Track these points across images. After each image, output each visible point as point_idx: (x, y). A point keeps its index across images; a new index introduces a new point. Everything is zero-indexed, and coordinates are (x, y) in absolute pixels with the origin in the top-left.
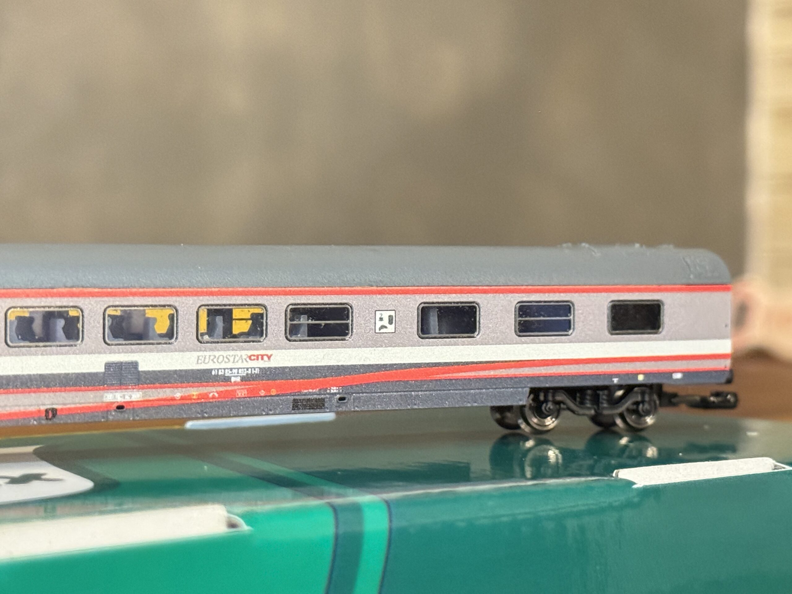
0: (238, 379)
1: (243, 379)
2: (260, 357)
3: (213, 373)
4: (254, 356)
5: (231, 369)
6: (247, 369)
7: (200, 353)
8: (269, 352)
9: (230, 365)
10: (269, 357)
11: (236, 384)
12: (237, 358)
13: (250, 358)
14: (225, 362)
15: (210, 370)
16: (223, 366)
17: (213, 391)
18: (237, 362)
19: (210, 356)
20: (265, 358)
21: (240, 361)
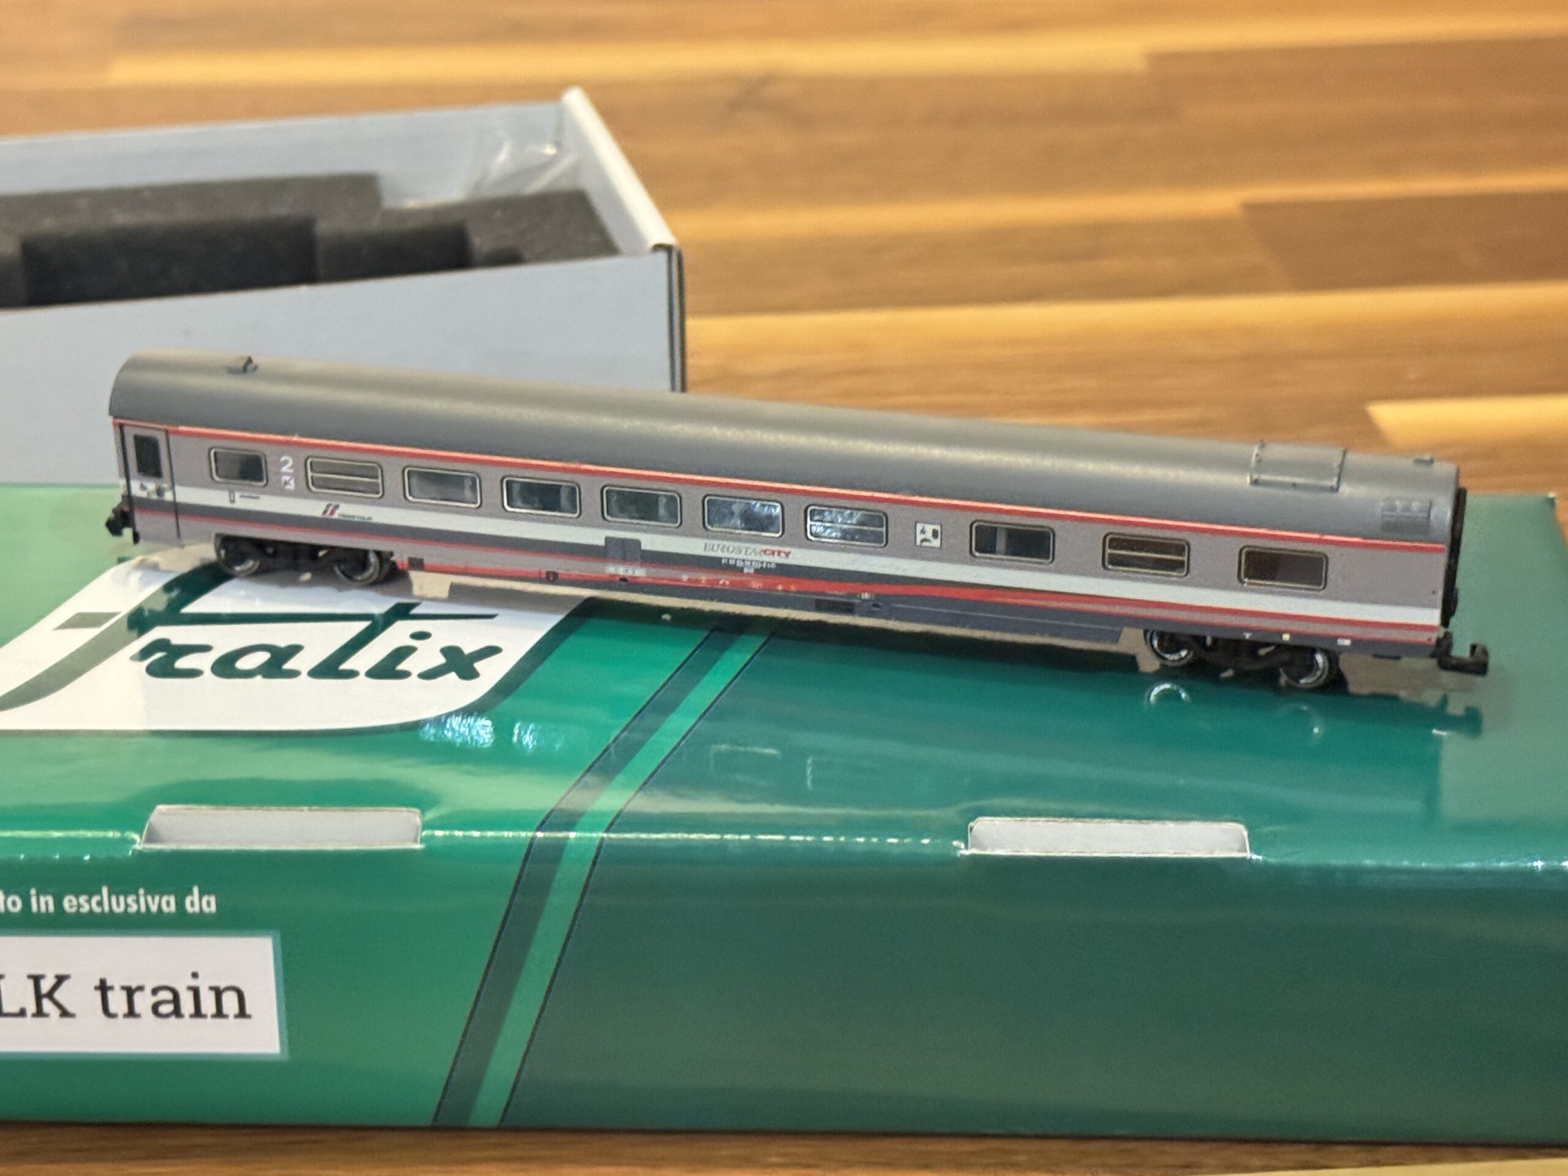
0: (752, 571)
1: (757, 571)
2: (776, 553)
3: (723, 561)
4: (769, 550)
5: (744, 561)
6: (762, 563)
7: (706, 541)
8: (787, 549)
9: (742, 556)
10: (787, 554)
11: (748, 574)
12: (749, 551)
13: (765, 551)
14: (736, 553)
15: (721, 559)
16: (734, 556)
17: (724, 580)
18: (750, 554)
19: (719, 545)
20: (783, 555)
21: (753, 554)
